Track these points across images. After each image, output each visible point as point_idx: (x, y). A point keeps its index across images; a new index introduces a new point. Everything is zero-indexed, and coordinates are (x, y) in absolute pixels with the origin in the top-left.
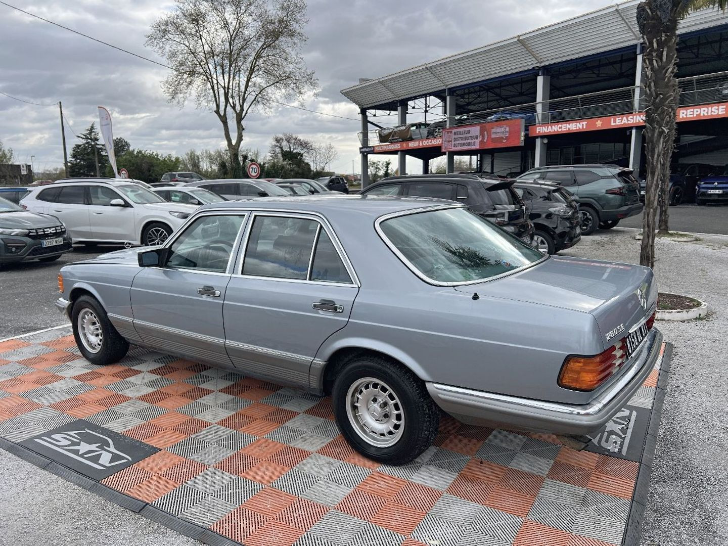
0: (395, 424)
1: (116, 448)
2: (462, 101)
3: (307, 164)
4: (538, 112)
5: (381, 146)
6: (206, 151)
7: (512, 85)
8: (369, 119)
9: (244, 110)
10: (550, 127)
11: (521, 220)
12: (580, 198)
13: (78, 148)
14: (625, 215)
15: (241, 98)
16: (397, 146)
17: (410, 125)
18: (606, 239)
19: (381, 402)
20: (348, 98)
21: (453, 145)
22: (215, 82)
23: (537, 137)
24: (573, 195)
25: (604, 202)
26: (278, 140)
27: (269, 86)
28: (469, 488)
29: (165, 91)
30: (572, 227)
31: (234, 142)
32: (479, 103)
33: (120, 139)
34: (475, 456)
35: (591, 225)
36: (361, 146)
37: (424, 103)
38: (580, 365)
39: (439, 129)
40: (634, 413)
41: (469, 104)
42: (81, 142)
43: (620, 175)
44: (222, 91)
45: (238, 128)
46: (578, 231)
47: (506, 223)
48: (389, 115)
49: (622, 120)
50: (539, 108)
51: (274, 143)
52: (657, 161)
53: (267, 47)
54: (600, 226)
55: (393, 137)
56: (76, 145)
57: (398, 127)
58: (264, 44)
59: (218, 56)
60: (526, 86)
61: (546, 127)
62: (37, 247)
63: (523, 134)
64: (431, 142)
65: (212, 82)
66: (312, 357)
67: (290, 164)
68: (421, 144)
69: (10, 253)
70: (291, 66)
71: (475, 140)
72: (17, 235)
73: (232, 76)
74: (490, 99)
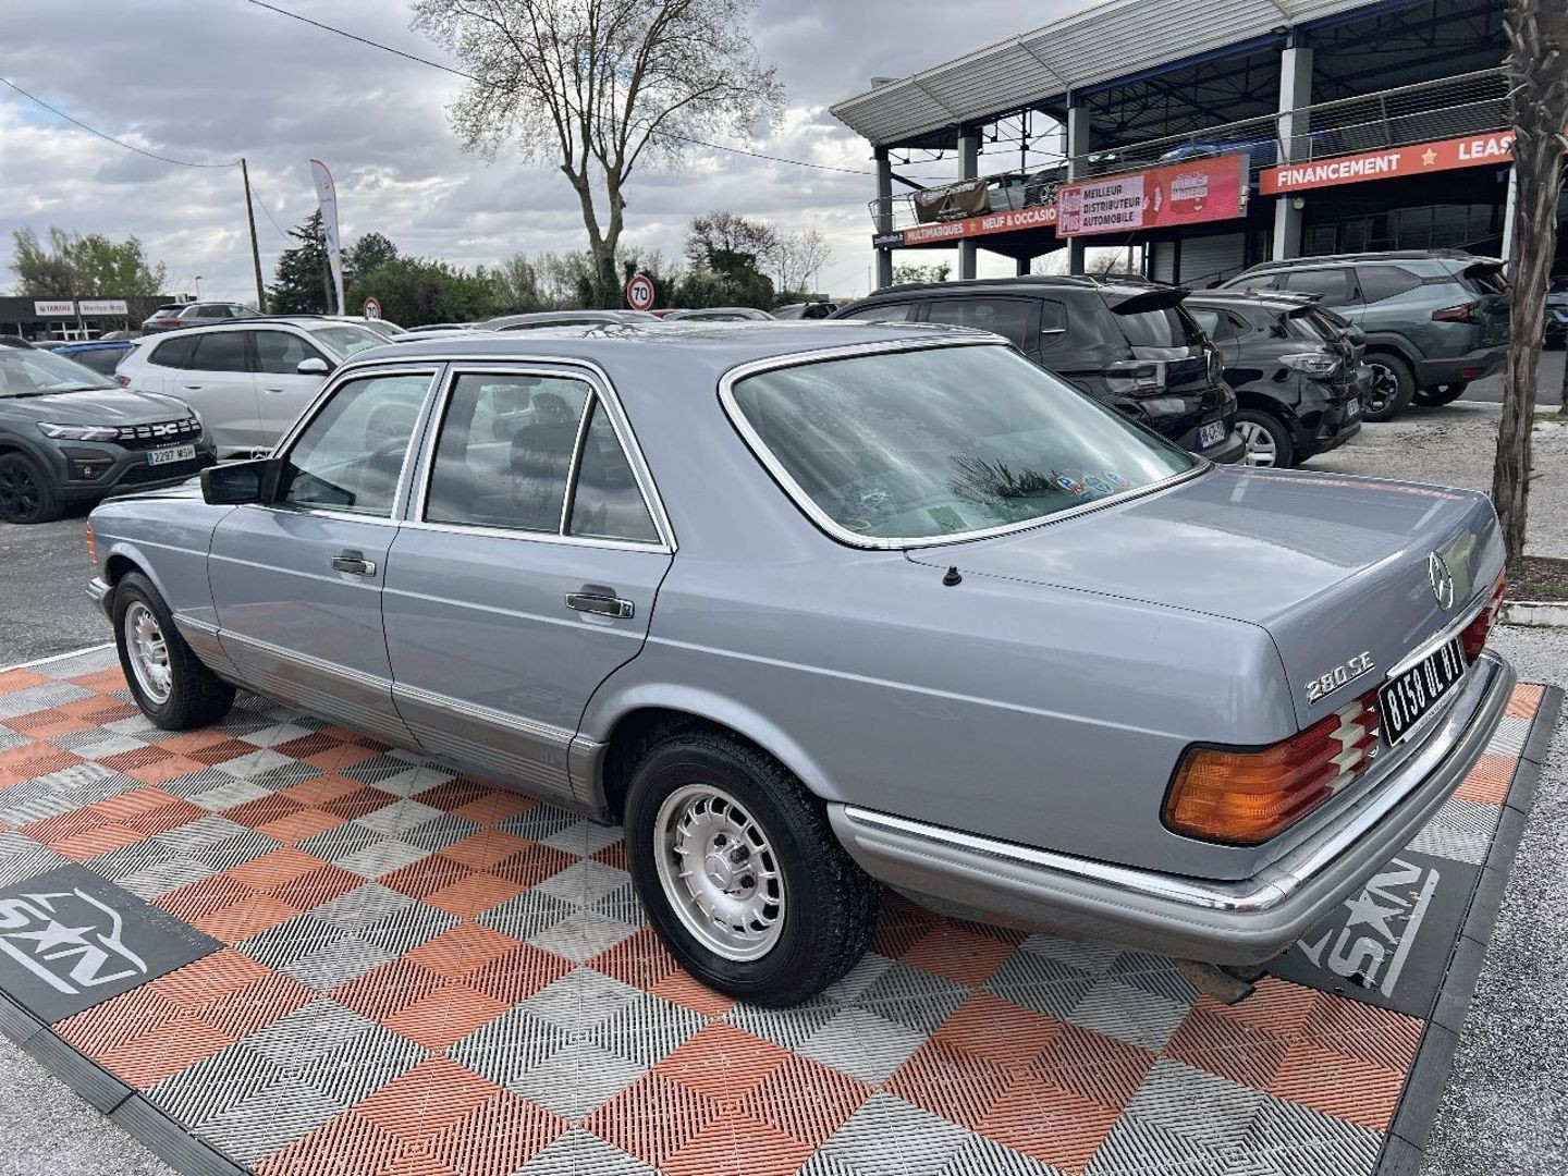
0: (767, 906)
1: (124, 941)
2: (1106, 121)
3: (765, 279)
4: (1282, 137)
5: (919, 229)
6: (548, 256)
7: (1225, 76)
8: (894, 170)
9: (623, 162)
10: (1310, 170)
11: (1202, 384)
12: (1366, 332)
13: (291, 260)
14: (1479, 371)
15: (618, 136)
16: (956, 229)
17: (988, 179)
18: (1428, 430)
19: (736, 847)
20: (846, 124)
21: (1082, 222)
22: (561, 101)
23: (1279, 196)
24: (1349, 325)
25: (1429, 341)
26: (700, 228)
27: (678, 105)
28: (948, 1077)
29: (455, 127)
30: (1338, 401)
31: (604, 234)
32: (1146, 124)
33: (375, 238)
34: (984, 986)
35: (1393, 397)
36: (876, 232)
37: (1021, 128)
38: (1225, 771)
39: (1051, 187)
40: (1434, 876)
41: (1122, 126)
42: (299, 244)
43: (1470, 273)
44: (576, 122)
45: (613, 203)
46: (1353, 408)
47: (1160, 391)
48: (939, 158)
49: (1485, 147)
50: (1285, 128)
51: (694, 235)
52: (1543, 227)
53: (670, 17)
54: (1417, 398)
55: (947, 207)
56: (286, 251)
57: (956, 185)
58: (665, 11)
59: (565, 44)
60: (1257, 78)
61: (1301, 171)
62: (138, 466)
63: (1245, 189)
64: (1032, 217)
65: (556, 104)
66: (572, 729)
67: (728, 278)
68: (1010, 223)
69: (80, 478)
70: (725, 59)
71: (1131, 209)
72: (94, 440)
73: (597, 87)
74: (1172, 112)
